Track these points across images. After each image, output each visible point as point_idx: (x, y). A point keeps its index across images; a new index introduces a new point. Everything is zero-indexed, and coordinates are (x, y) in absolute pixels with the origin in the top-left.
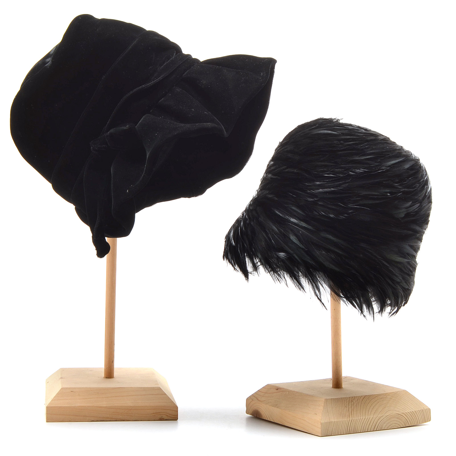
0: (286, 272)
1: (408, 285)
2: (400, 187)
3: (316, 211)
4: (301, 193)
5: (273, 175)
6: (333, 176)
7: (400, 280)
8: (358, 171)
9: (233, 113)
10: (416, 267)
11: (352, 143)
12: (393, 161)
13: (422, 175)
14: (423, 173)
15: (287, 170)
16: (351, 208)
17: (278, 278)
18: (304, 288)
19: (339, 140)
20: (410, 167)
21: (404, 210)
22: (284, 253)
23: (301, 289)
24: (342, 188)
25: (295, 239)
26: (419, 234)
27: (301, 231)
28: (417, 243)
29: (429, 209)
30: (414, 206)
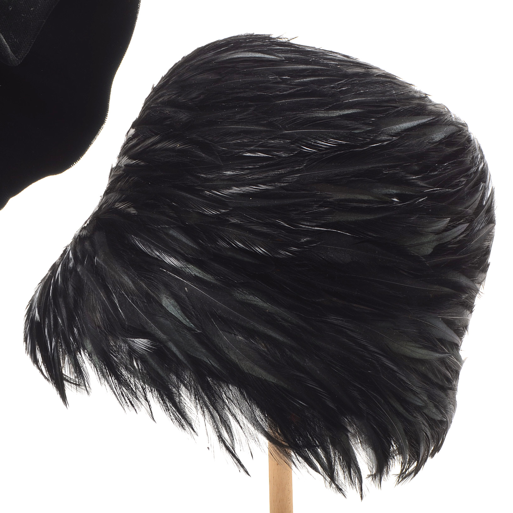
0: (149, 385)
1: (442, 413)
2: (421, 184)
3: (224, 240)
4: (189, 196)
5: (130, 158)
6: (264, 157)
7: (423, 401)
8: (323, 144)
9: (32, 9)
10: (460, 368)
11: (310, 81)
12: (405, 122)
13: (473, 158)
14: (476, 155)
15: (159, 146)
16: (307, 233)
17: (131, 400)
18: (193, 424)
19: (281, 74)
20: (445, 138)
21: (431, 237)
22: (145, 340)
23: (186, 426)
24: (285, 184)
25: (172, 305)
26: (467, 295)
27: (187, 286)
28: (461, 314)
29: (489, 237)
30: (455, 229)
